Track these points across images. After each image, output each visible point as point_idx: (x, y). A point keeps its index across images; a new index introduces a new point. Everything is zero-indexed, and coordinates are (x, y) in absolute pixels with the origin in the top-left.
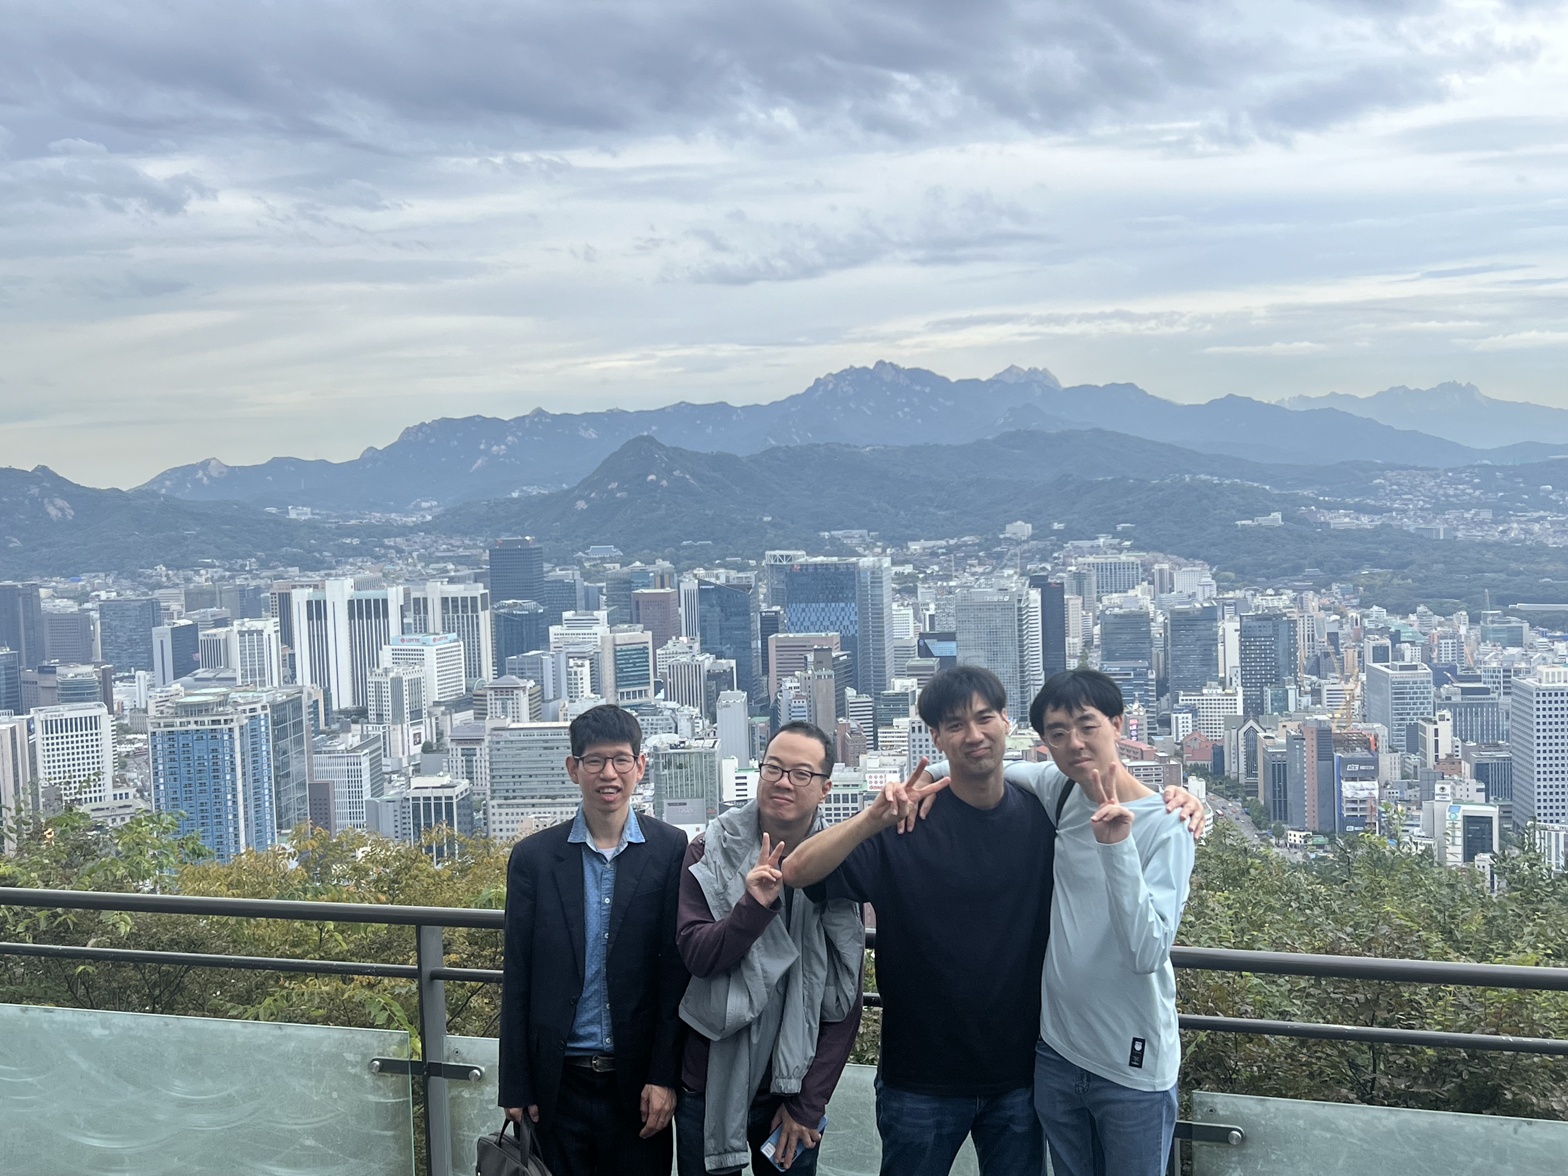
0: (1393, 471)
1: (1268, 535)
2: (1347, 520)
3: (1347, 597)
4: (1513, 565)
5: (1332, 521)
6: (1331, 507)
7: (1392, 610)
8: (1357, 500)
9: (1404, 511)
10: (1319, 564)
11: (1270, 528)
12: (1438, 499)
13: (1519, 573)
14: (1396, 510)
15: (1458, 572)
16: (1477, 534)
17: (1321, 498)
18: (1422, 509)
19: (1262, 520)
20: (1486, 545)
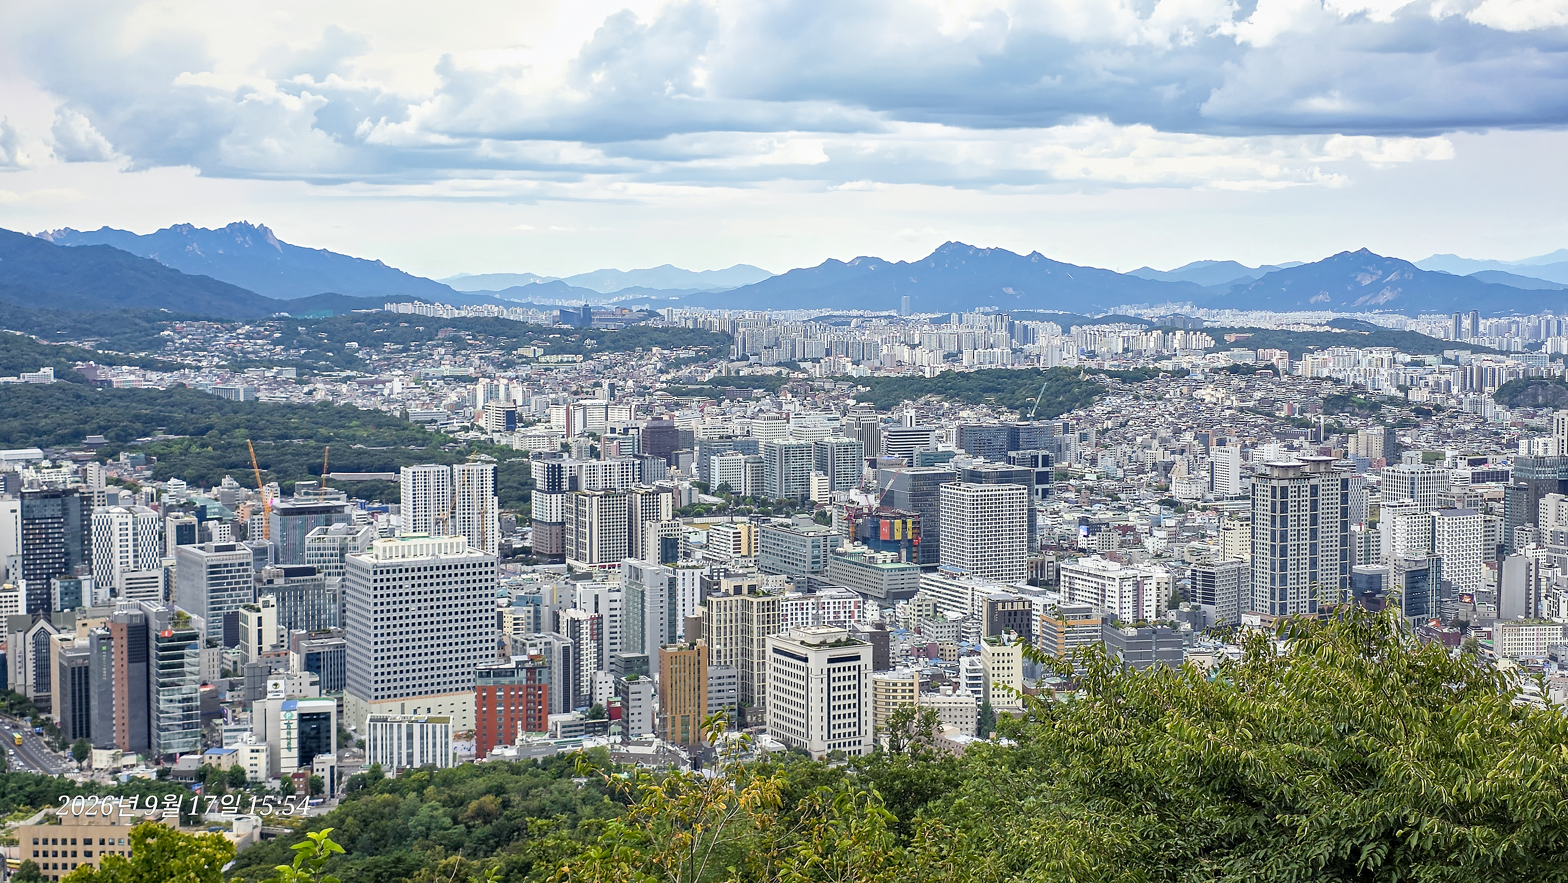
0: (182, 322)
1: (38, 394)
2: (132, 377)
3: (138, 468)
4: (323, 431)
5: (113, 379)
6: (111, 363)
7: (193, 483)
8: (143, 354)
9: (198, 368)
10: (101, 430)
11: (40, 387)
12: (235, 355)
13: (328, 440)
14: (190, 367)
15: (263, 438)
16: (280, 396)
17: (101, 352)
18: (218, 367)
19: (27, 377)
20: (291, 408)
